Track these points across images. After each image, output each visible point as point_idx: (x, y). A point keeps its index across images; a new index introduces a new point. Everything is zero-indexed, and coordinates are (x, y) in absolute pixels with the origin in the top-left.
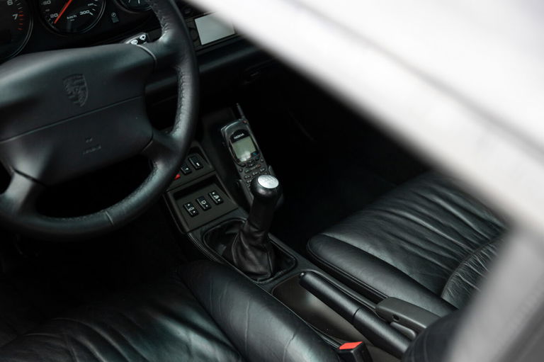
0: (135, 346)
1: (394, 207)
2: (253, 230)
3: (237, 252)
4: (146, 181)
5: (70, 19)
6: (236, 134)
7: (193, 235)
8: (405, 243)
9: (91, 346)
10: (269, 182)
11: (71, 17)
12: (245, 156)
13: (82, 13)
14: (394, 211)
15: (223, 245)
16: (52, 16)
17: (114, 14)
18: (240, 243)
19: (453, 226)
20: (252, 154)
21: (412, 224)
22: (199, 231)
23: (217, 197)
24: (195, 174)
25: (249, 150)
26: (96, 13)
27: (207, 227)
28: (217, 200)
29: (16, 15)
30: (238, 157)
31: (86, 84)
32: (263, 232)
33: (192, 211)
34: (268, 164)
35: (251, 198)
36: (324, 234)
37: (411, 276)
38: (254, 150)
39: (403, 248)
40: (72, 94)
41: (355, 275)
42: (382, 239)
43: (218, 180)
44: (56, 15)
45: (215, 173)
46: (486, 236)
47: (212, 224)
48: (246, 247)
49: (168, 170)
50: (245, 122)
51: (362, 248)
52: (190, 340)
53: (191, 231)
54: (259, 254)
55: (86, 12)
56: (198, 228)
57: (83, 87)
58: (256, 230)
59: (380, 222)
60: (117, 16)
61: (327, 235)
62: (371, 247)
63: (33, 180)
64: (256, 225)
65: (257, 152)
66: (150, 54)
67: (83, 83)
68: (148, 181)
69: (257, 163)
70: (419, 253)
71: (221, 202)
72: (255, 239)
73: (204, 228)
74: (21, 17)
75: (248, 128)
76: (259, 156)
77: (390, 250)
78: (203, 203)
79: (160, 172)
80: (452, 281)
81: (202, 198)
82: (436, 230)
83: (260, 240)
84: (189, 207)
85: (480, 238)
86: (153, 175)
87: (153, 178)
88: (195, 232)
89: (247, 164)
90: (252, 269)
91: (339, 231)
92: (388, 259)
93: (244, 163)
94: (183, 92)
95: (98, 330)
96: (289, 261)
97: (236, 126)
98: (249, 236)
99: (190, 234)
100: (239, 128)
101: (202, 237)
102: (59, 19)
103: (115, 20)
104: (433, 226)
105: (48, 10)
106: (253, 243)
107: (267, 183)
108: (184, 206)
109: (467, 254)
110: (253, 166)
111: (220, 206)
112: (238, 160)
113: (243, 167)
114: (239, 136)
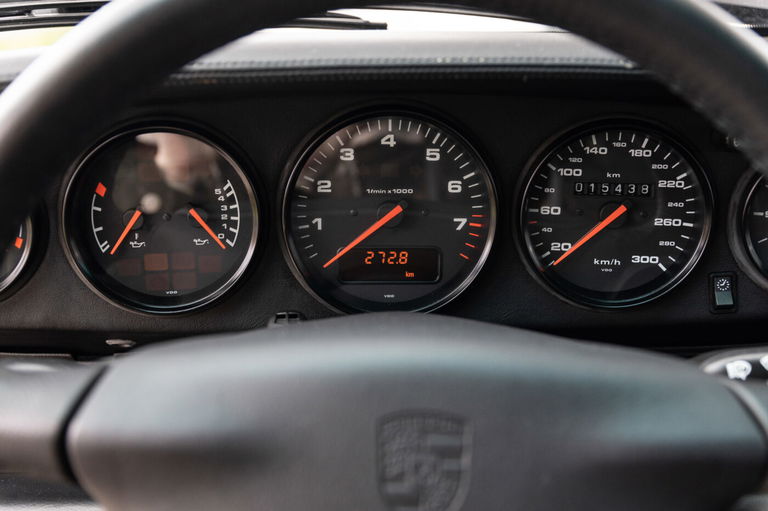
5: (599, 267)
11: (605, 262)
13: (638, 259)
16: (555, 246)
17: (723, 284)
26: (674, 269)
29: (464, 221)
31: (466, 461)
40: (400, 477)
44: (568, 248)
55: (649, 260)
57: (449, 465)
60: (734, 289)
67: (455, 453)
74: (473, 229)
102: (569, 258)
103: (723, 298)
105: (550, 230)
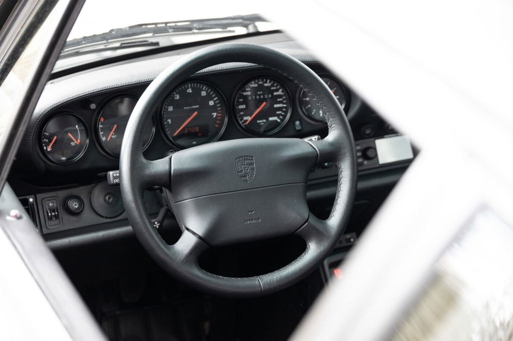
4: (298, 258)
5: (259, 123)
11: (261, 121)
13: (271, 119)
16: (245, 118)
17: (297, 123)
26: (282, 120)
29: (215, 114)
40: (241, 171)
44: (249, 118)
55: (274, 118)
60: (301, 124)
63: (200, 237)
66: (315, 149)
74: (219, 116)
79: (312, 251)
94: (342, 186)
102: (250, 122)
103: (298, 128)
105: (242, 113)
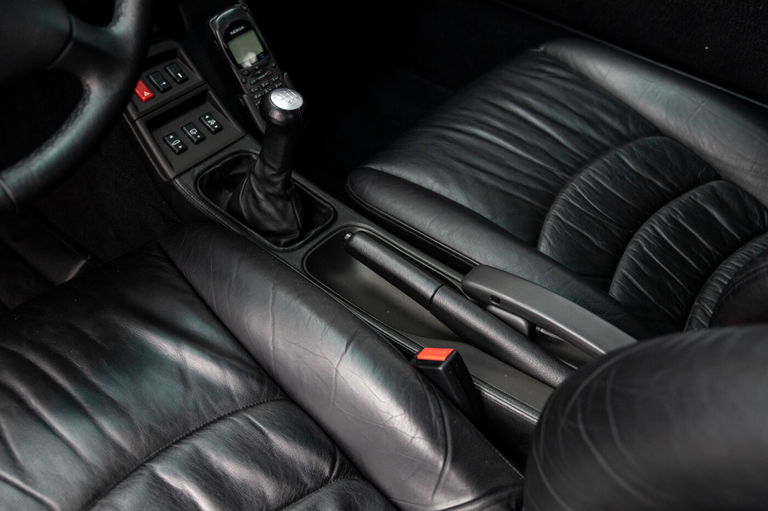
0: (96, 381)
1: (459, 122)
2: (269, 172)
3: (247, 203)
6: (232, 27)
7: (181, 181)
8: (481, 174)
9: (22, 390)
10: (288, 99)
12: (249, 59)
14: (459, 127)
15: (227, 192)
18: (251, 191)
19: (539, 144)
20: (258, 57)
21: (487, 145)
22: (188, 175)
23: (213, 122)
24: (177, 90)
25: (253, 51)
27: (201, 167)
28: (213, 126)
30: (239, 62)
32: (285, 174)
33: (177, 146)
34: (283, 70)
35: (261, 126)
36: (368, 166)
37: (494, 221)
38: (260, 50)
39: (478, 180)
41: (421, 227)
42: (450, 169)
43: (211, 98)
45: (207, 86)
46: (583, 156)
47: (208, 163)
48: (260, 196)
49: (110, 93)
50: (245, 8)
51: (424, 185)
52: (185, 361)
53: (177, 176)
54: (280, 204)
56: (188, 170)
58: (274, 172)
59: (445, 145)
61: (373, 167)
62: (436, 182)
64: (272, 165)
65: (265, 53)
68: (76, 116)
69: (267, 69)
70: (501, 187)
71: (220, 129)
72: (273, 184)
73: (197, 171)
75: (249, 17)
76: (269, 58)
77: (462, 184)
78: (193, 132)
79: (97, 96)
80: (549, 223)
81: (191, 125)
82: (519, 151)
83: (279, 186)
84: (172, 140)
85: (575, 157)
86: (84, 105)
87: (85, 110)
88: (183, 177)
89: (252, 72)
90: (271, 226)
91: (389, 160)
92: (460, 198)
93: (248, 69)
95: (33, 357)
96: (324, 211)
97: (231, 15)
98: (264, 180)
99: (177, 181)
100: (236, 18)
101: (195, 183)
104: (514, 145)
106: (270, 190)
107: (285, 101)
108: (164, 139)
109: (563, 183)
110: (262, 73)
111: (218, 134)
112: (239, 67)
113: (248, 75)
114: (237, 30)
